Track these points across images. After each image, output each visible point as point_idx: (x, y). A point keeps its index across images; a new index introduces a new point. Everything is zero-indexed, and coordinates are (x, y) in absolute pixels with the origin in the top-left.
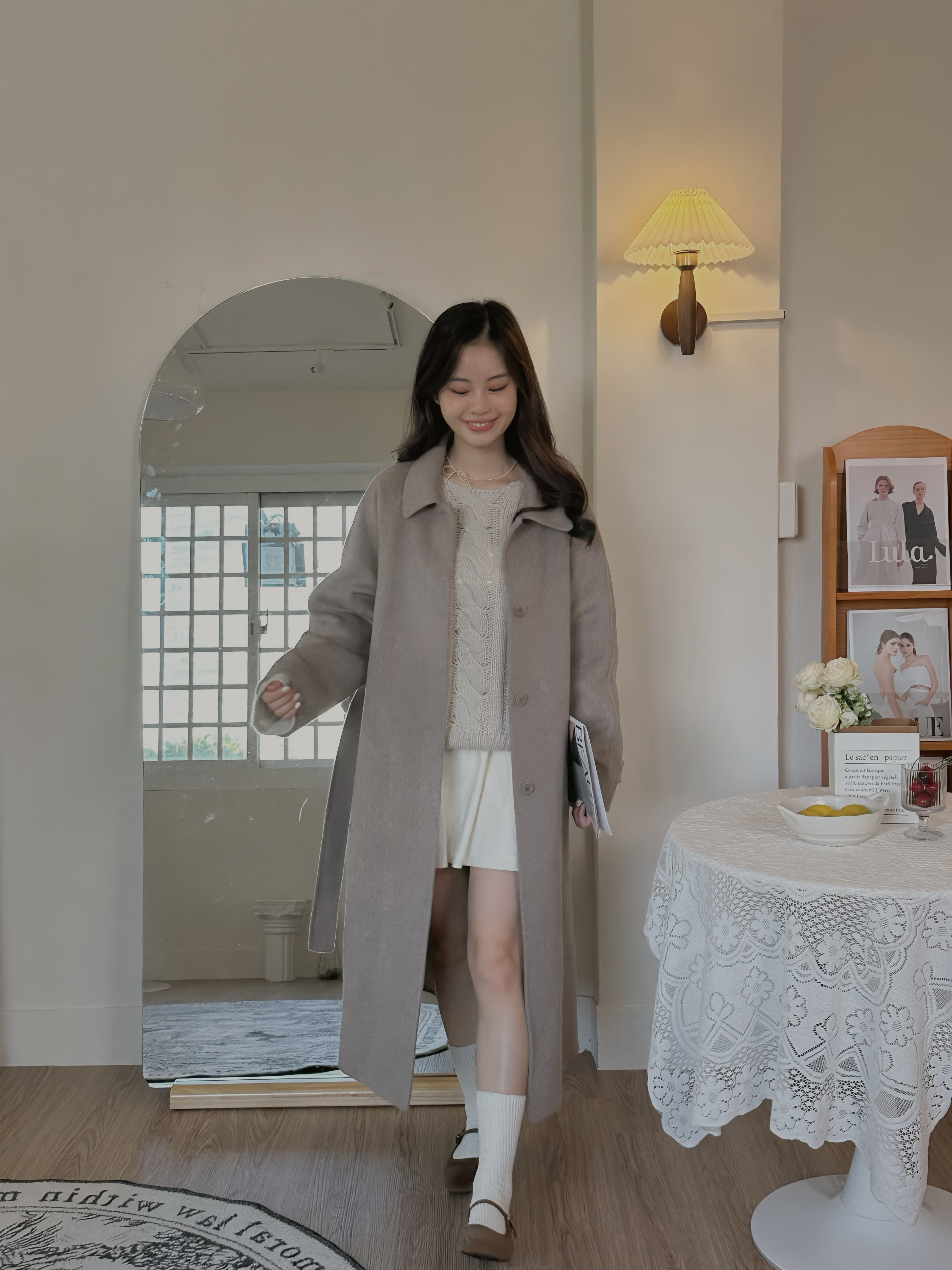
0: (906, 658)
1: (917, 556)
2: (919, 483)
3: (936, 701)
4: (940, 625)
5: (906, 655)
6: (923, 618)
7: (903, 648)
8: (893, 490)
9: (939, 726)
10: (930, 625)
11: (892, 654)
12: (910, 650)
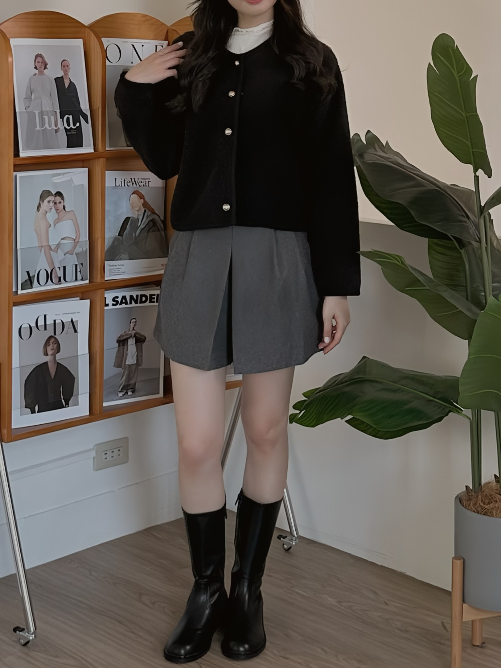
0: (58, 213)
1: (69, 125)
2: (64, 60)
3: (78, 249)
4: (82, 184)
5: (59, 211)
6: (71, 178)
7: (56, 205)
8: (48, 66)
9: (80, 271)
10: (76, 184)
11: (47, 211)
12: (61, 206)
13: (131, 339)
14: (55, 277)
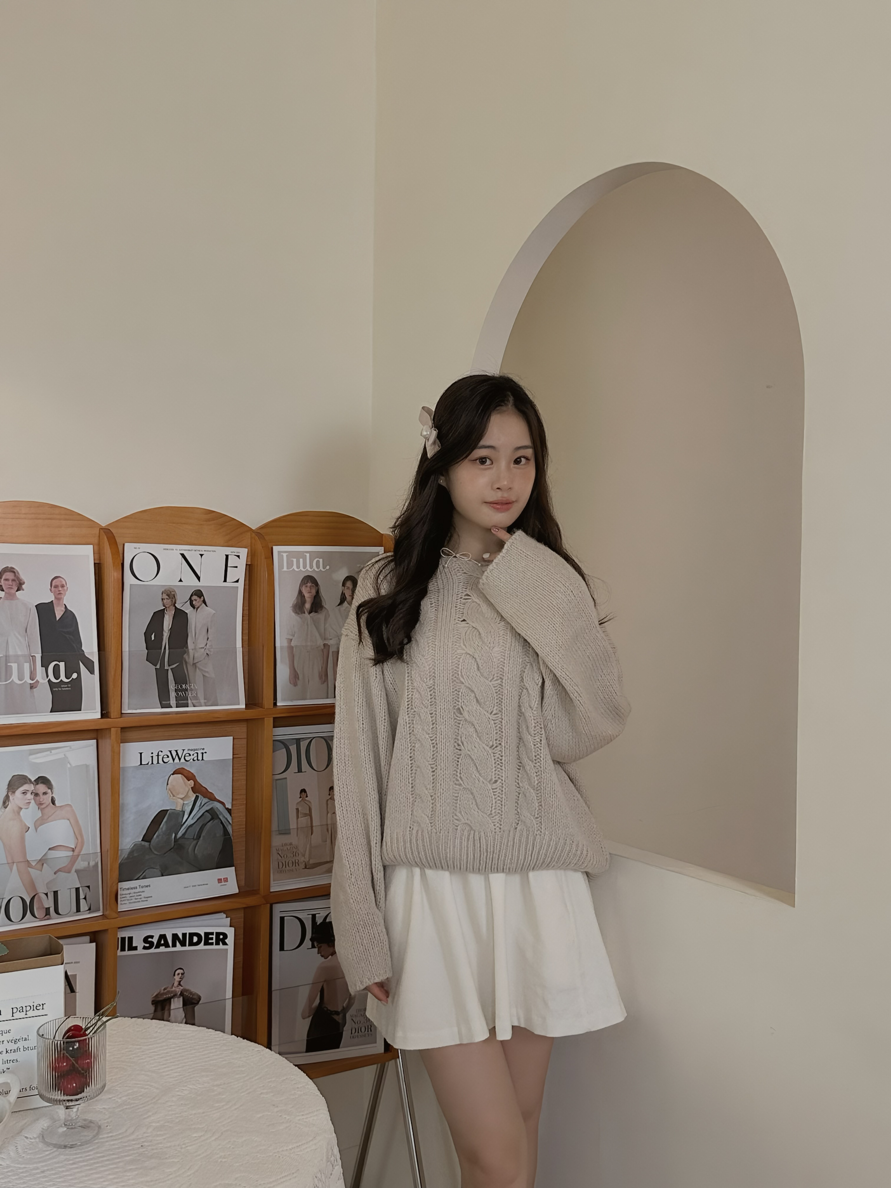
0: (42, 810)
1: (57, 675)
2: (56, 578)
3: (81, 864)
4: (88, 764)
5: (43, 806)
6: (66, 756)
7: (38, 798)
8: (23, 586)
9: (85, 898)
10: (73, 765)
11: (22, 807)
12: (47, 799)
13: (176, 999)
14: (37, 909)
